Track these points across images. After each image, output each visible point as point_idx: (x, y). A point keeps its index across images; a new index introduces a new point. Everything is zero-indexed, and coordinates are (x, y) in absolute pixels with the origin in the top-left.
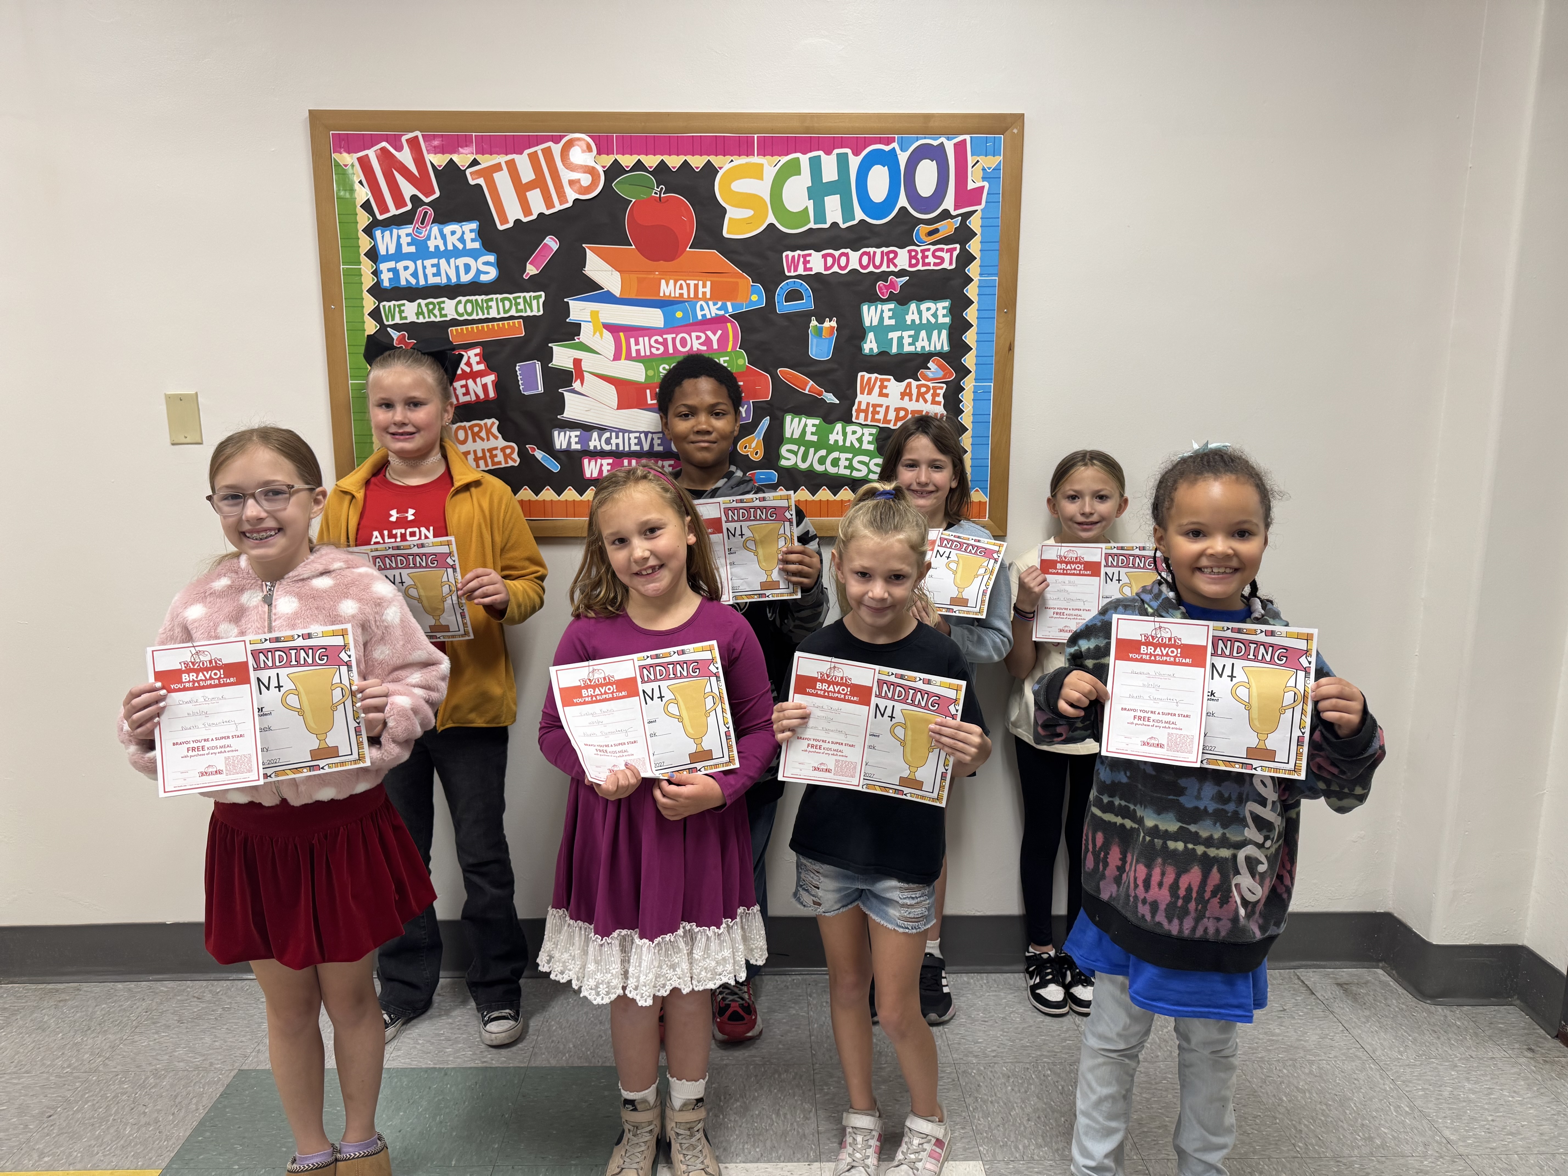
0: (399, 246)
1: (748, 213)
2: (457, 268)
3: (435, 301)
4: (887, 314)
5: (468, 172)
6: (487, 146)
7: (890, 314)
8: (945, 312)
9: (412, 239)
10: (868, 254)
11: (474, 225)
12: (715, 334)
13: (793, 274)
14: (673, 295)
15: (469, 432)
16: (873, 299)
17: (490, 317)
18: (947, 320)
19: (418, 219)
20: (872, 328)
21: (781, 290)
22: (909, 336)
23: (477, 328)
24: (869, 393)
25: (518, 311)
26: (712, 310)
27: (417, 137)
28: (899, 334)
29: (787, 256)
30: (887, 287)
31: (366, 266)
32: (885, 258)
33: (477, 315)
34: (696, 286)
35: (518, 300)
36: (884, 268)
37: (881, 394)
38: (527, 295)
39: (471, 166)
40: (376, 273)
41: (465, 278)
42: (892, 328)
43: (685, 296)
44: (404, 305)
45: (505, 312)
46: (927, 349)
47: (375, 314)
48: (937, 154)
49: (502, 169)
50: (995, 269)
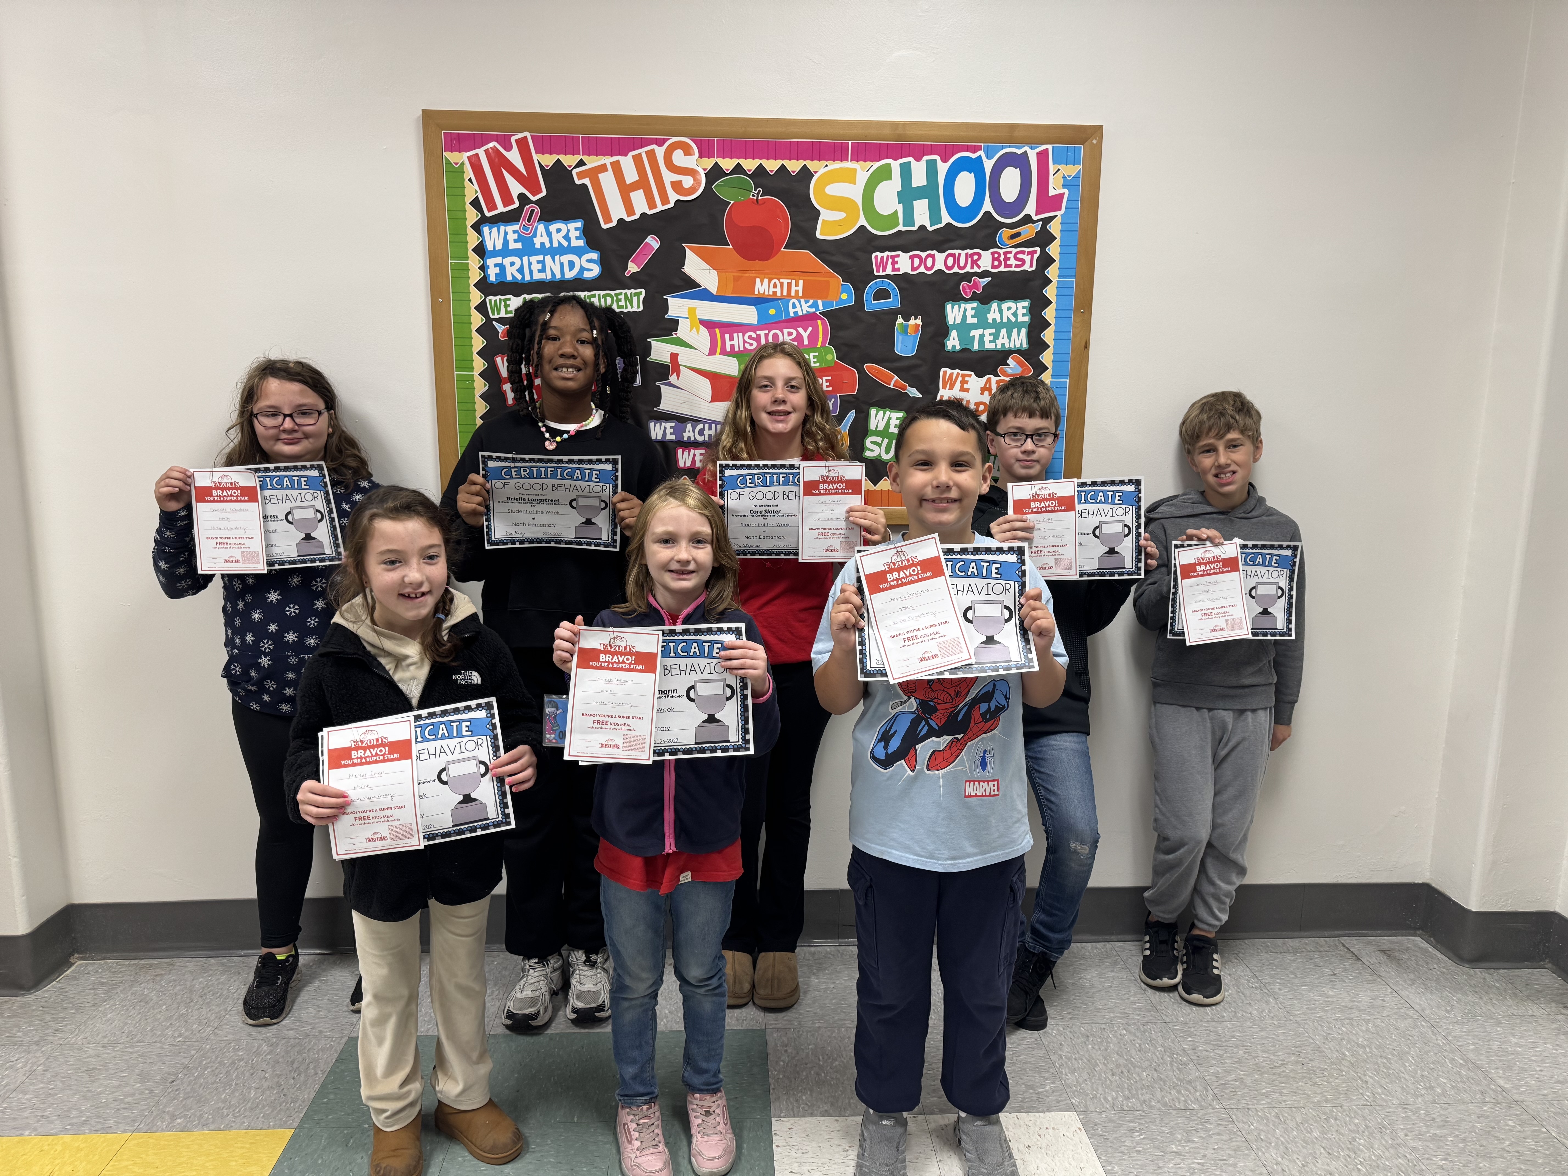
0: (506, 242)
1: (840, 215)
2: (562, 265)
4: (970, 313)
5: (574, 172)
6: (596, 147)
7: (973, 312)
8: (1025, 311)
9: (519, 235)
10: (953, 255)
11: (579, 224)
12: (806, 331)
13: (881, 274)
14: (767, 293)
16: (957, 298)
18: (1027, 319)
19: (525, 217)
20: (955, 326)
21: (870, 289)
22: (991, 334)
24: (951, 388)
26: (804, 308)
27: (526, 137)
28: (980, 331)
29: (876, 257)
30: (970, 288)
31: (474, 261)
32: (970, 259)
34: (789, 285)
35: (620, 297)
36: (968, 269)
37: (962, 389)
38: (628, 292)
39: (577, 166)
40: (483, 268)
41: (569, 275)
42: (974, 326)
43: (779, 294)
44: (509, 299)
46: (1007, 346)
47: (482, 308)
48: (1020, 162)
49: (607, 170)
50: (1073, 272)
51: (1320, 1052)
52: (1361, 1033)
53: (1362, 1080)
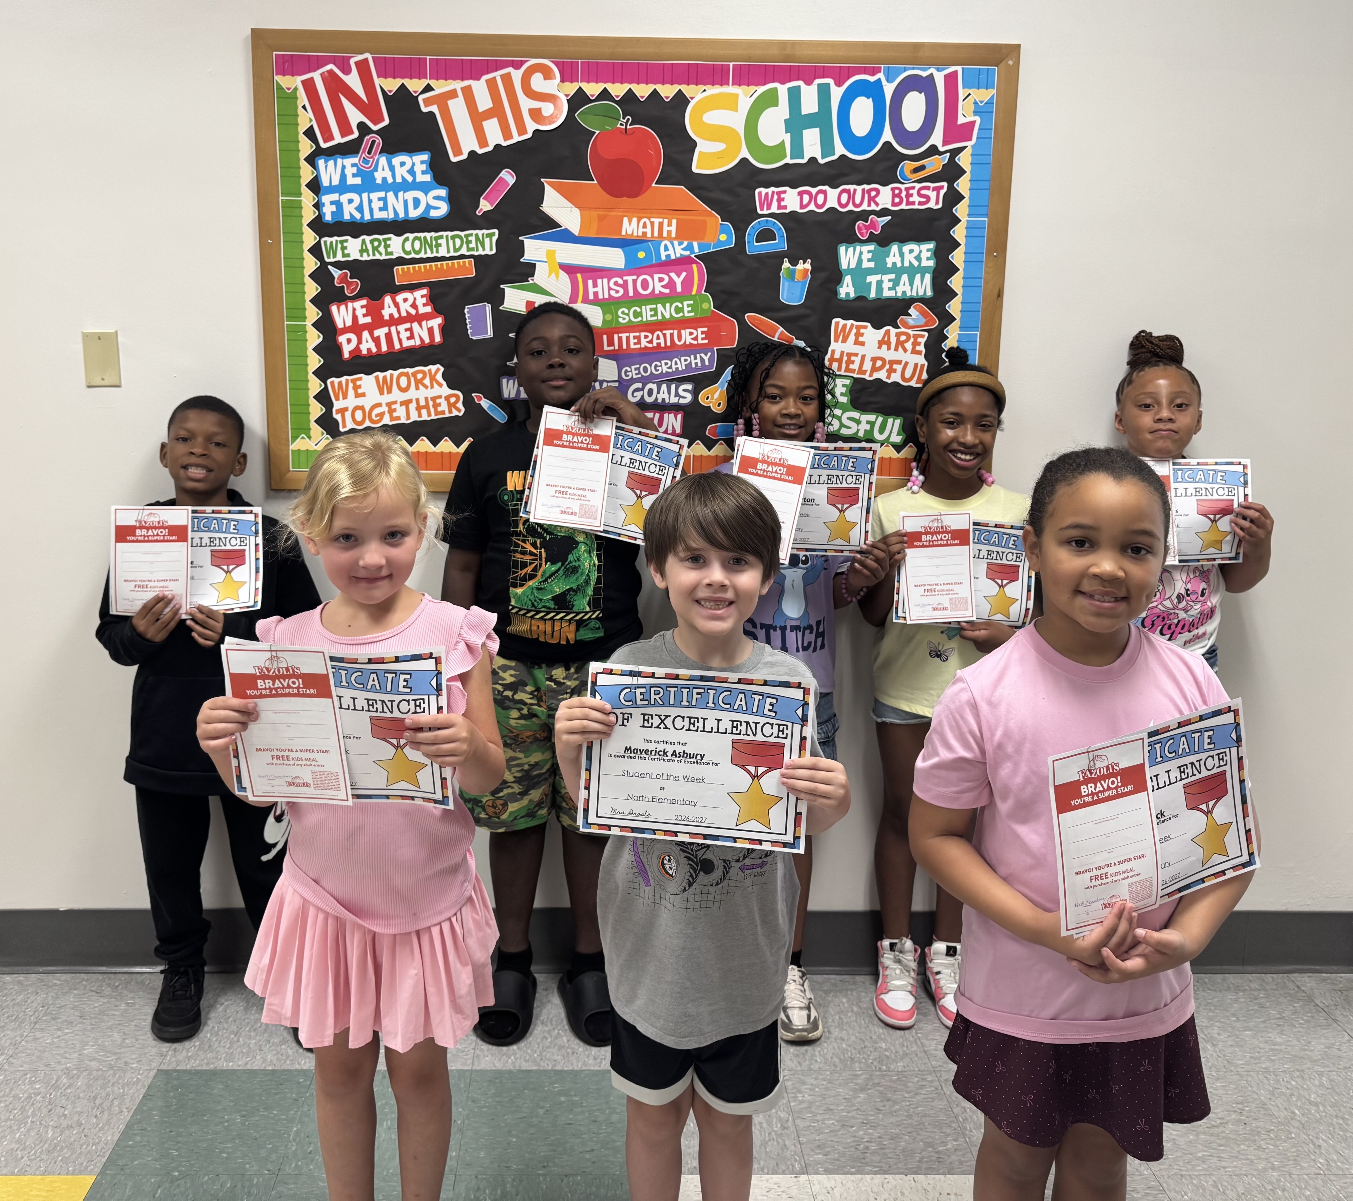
0: (343, 177)
1: (719, 147)
2: (406, 202)
3: (381, 237)
4: (866, 256)
5: (420, 99)
6: (445, 71)
7: (870, 256)
8: (929, 254)
9: (358, 169)
10: (848, 191)
11: (425, 157)
12: (679, 276)
13: (765, 212)
14: (635, 234)
15: (412, 379)
16: (852, 240)
17: (439, 255)
18: (931, 263)
19: (365, 148)
20: (849, 271)
21: (752, 230)
22: (890, 280)
23: (425, 267)
24: (844, 341)
25: (469, 249)
26: (677, 251)
27: (366, 60)
28: (878, 277)
29: (760, 193)
30: (867, 228)
31: (307, 198)
32: (866, 196)
33: (426, 253)
34: (661, 225)
35: (470, 238)
36: (865, 207)
37: (857, 342)
38: (480, 232)
39: (423, 92)
40: (317, 206)
41: (414, 214)
42: (871, 272)
43: (649, 235)
44: (346, 241)
45: (456, 250)
46: (909, 294)
47: (316, 251)
48: (926, 86)
49: (457, 96)
50: (984, 210)
51: (1266, 1109)
52: (1314, 1089)
53: (1314, 1144)
